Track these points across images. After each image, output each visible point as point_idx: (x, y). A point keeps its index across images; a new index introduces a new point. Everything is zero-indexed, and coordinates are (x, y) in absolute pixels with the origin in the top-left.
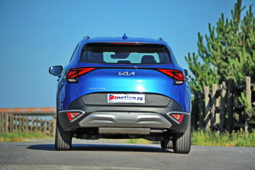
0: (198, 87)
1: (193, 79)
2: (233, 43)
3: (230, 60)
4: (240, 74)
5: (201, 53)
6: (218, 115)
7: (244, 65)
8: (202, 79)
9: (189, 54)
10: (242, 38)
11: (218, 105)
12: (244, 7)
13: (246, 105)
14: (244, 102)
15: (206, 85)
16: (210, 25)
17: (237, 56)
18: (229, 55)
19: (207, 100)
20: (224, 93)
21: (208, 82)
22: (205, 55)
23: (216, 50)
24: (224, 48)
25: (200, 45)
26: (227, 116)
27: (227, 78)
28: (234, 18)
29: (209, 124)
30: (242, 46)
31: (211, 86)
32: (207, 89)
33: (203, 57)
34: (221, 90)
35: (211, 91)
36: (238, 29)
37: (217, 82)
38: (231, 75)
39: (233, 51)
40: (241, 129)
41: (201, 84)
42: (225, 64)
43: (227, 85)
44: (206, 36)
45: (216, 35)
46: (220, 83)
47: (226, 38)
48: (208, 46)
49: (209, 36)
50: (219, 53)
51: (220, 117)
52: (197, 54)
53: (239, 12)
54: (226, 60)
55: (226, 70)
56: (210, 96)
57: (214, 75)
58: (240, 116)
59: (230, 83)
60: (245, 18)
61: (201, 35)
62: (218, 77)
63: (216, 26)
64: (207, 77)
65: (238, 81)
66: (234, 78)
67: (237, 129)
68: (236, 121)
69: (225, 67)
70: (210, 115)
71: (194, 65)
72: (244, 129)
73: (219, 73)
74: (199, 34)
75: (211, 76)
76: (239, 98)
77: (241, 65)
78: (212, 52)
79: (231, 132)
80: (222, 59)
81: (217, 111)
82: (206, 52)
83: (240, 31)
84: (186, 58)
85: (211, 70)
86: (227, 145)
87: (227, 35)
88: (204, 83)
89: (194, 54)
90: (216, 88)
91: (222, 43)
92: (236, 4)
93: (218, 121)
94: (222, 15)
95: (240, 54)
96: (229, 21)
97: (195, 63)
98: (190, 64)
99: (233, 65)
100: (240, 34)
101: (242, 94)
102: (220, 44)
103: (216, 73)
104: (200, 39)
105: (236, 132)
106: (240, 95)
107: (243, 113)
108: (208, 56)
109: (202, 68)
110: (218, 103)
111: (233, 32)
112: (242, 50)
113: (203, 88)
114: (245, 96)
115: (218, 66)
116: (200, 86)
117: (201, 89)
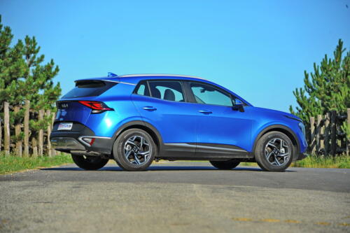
0: (304, 118)
1: (300, 111)
2: (335, 80)
3: (332, 94)
4: (342, 106)
5: (307, 88)
6: (322, 141)
7: (346, 98)
8: (308, 111)
9: (297, 89)
10: (343, 75)
11: (322, 132)
12: (345, 49)
13: (347, 132)
14: (345, 130)
15: (312, 116)
16: (315, 64)
17: (339, 91)
18: (332, 90)
19: (313, 128)
20: (327, 123)
21: (313, 113)
22: (310, 90)
23: (321, 86)
24: (327, 84)
25: (306, 81)
26: (330, 142)
27: (330, 109)
28: (336, 58)
29: (315, 149)
30: (343, 82)
31: (316, 117)
32: (313, 119)
33: (309, 92)
34: (325, 120)
35: (316, 121)
36: (339, 68)
37: (322, 113)
38: (334, 107)
39: (335, 86)
40: (343, 153)
41: (308, 115)
42: (328, 97)
43: (330, 116)
44: (311, 74)
45: (320, 72)
46: (324, 114)
47: (329, 76)
48: (314, 82)
49: (314, 73)
50: (323, 88)
51: (324, 142)
52: (303, 89)
53: (341, 53)
54: (329, 94)
55: (329, 103)
56: (315, 125)
57: (319, 107)
58: (342, 142)
59: (333, 114)
60: (346, 58)
61: (307, 73)
62: (322, 108)
63: (320, 65)
64: (313, 109)
65: (340, 113)
66: (336, 109)
67: (340, 153)
68: (338, 146)
69: (329, 100)
70: (316, 141)
71: (301, 98)
72: (345, 153)
73: (323, 105)
74: (305, 72)
75: (316, 108)
76: (342, 127)
77: (343, 98)
78: (317, 87)
79: (334, 156)
80: (326, 93)
81: (322, 137)
82: (312, 88)
83: (342, 69)
84: (294, 92)
85: (316, 103)
86: (331, 166)
87: (330, 73)
88: (310, 114)
89: (301, 89)
90: (320, 118)
91: (325, 79)
92: (338, 47)
93: (322, 146)
94: (326, 56)
95: (342, 89)
96: (332, 61)
97: (302, 96)
98: (298, 98)
99: (336, 98)
100: (341, 72)
101: (344, 123)
102: (324, 80)
103: (320, 105)
104: (307, 76)
105: (339, 155)
106: (342, 124)
107: (344, 140)
108: (313, 90)
109: (309, 100)
110: (322, 131)
111: (335, 70)
112: (343, 86)
113: (309, 118)
114: (347, 125)
115: (322, 99)
116: (306, 117)
117: (307, 119)
